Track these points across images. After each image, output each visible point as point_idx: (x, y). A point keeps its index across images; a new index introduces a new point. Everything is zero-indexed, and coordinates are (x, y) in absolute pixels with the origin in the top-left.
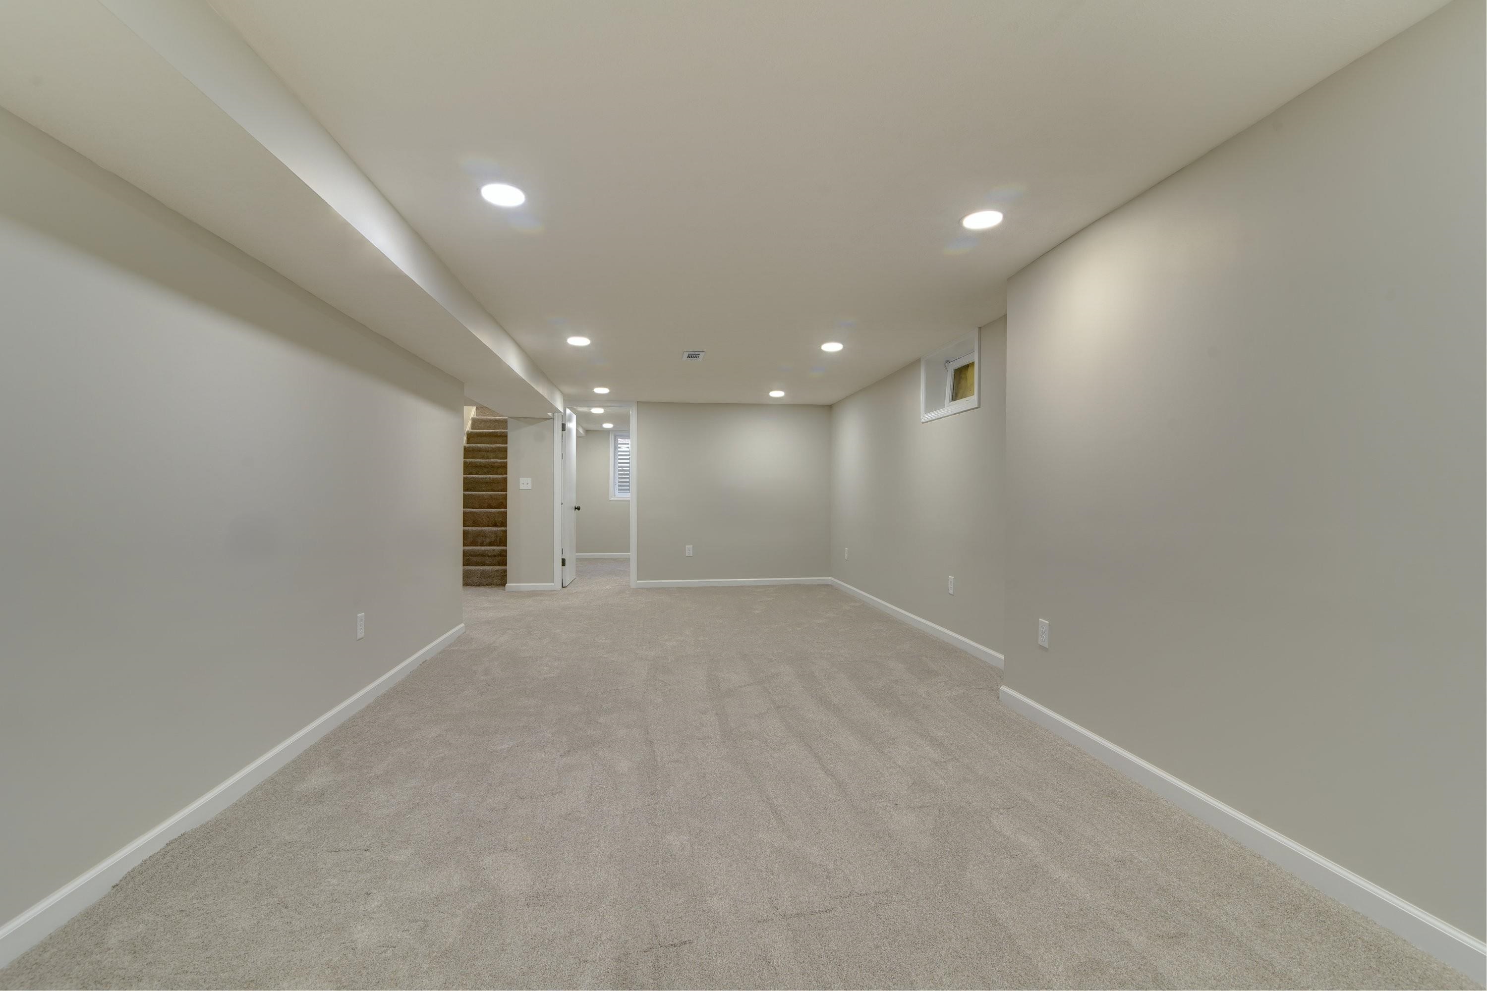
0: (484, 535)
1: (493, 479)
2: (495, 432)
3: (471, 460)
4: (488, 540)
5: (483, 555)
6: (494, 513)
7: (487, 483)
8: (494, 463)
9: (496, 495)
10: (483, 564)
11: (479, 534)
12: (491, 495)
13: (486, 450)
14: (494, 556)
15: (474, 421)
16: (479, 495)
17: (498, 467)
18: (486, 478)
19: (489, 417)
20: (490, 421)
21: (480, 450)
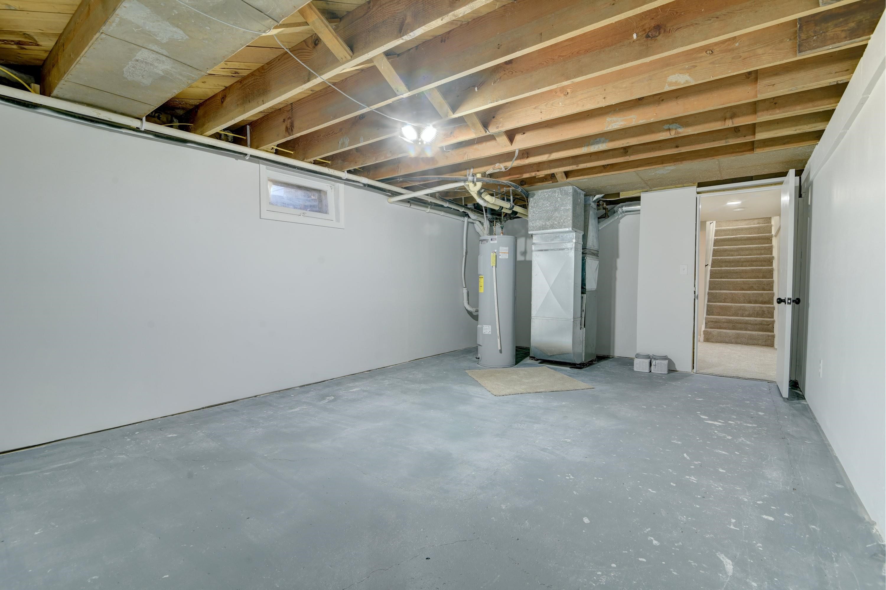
0: (744, 309)
1: (743, 270)
2: (736, 237)
3: (721, 257)
4: (747, 313)
5: (746, 323)
6: (749, 294)
7: (737, 273)
8: (740, 259)
9: (747, 281)
10: (746, 329)
11: (740, 308)
12: (743, 281)
13: (731, 250)
14: (756, 324)
15: (717, 232)
16: (734, 282)
17: (743, 262)
18: (737, 269)
19: (728, 228)
20: (729, 230)
21: (726, 250)
